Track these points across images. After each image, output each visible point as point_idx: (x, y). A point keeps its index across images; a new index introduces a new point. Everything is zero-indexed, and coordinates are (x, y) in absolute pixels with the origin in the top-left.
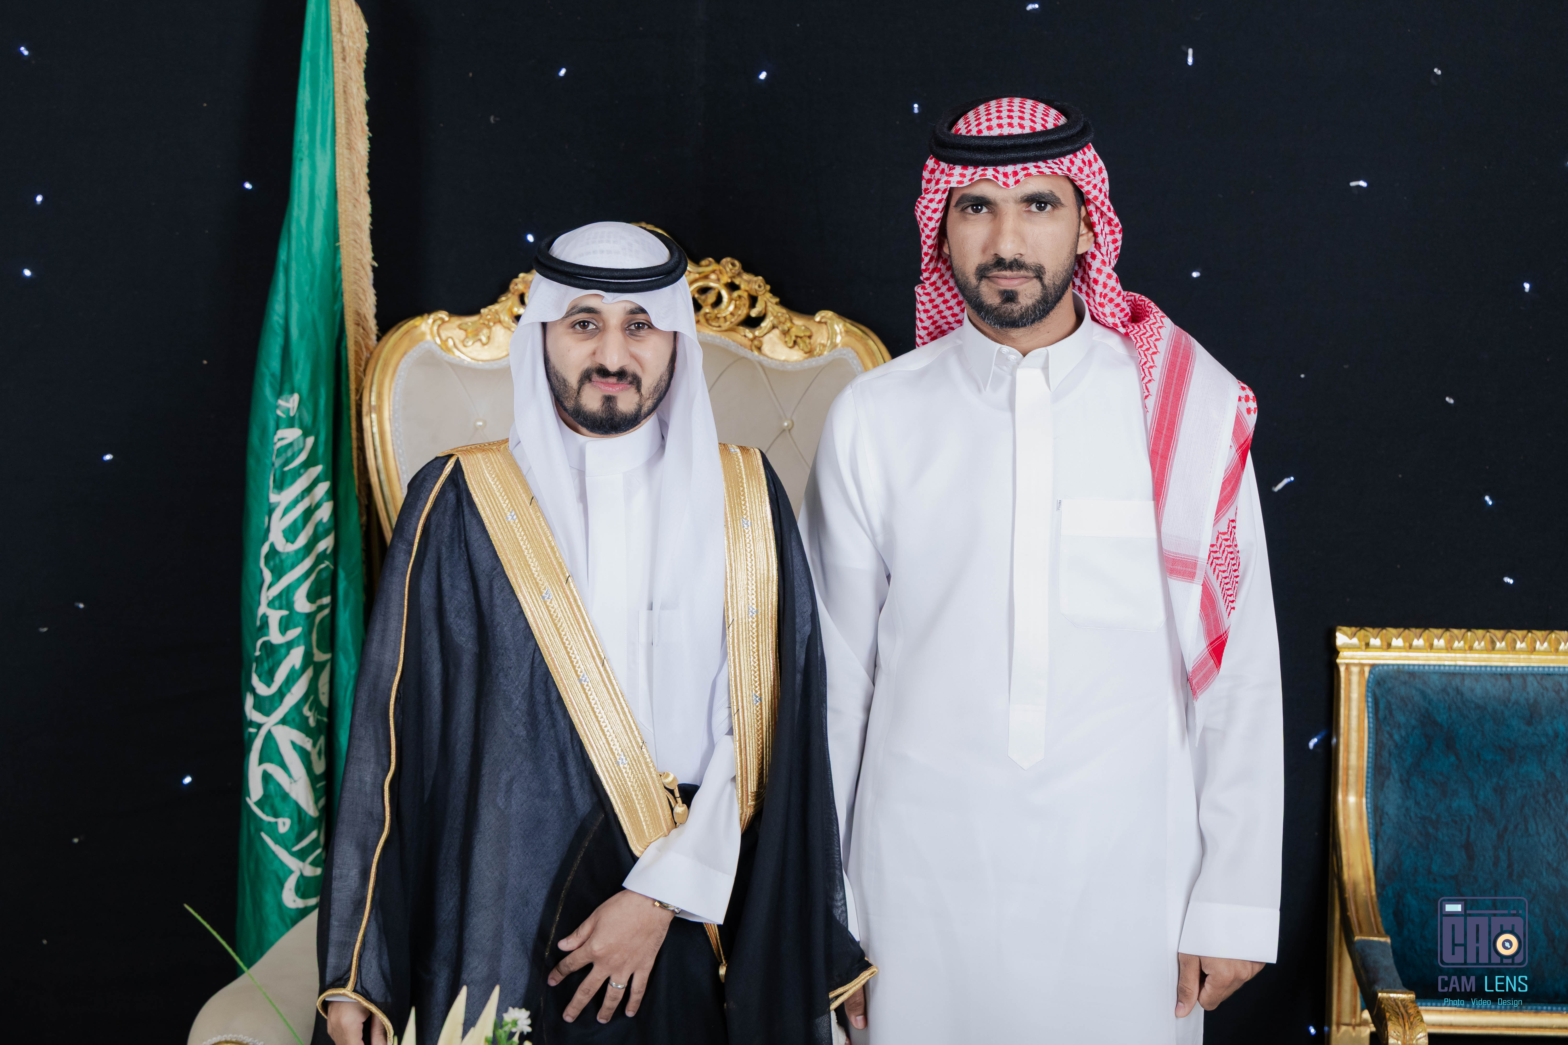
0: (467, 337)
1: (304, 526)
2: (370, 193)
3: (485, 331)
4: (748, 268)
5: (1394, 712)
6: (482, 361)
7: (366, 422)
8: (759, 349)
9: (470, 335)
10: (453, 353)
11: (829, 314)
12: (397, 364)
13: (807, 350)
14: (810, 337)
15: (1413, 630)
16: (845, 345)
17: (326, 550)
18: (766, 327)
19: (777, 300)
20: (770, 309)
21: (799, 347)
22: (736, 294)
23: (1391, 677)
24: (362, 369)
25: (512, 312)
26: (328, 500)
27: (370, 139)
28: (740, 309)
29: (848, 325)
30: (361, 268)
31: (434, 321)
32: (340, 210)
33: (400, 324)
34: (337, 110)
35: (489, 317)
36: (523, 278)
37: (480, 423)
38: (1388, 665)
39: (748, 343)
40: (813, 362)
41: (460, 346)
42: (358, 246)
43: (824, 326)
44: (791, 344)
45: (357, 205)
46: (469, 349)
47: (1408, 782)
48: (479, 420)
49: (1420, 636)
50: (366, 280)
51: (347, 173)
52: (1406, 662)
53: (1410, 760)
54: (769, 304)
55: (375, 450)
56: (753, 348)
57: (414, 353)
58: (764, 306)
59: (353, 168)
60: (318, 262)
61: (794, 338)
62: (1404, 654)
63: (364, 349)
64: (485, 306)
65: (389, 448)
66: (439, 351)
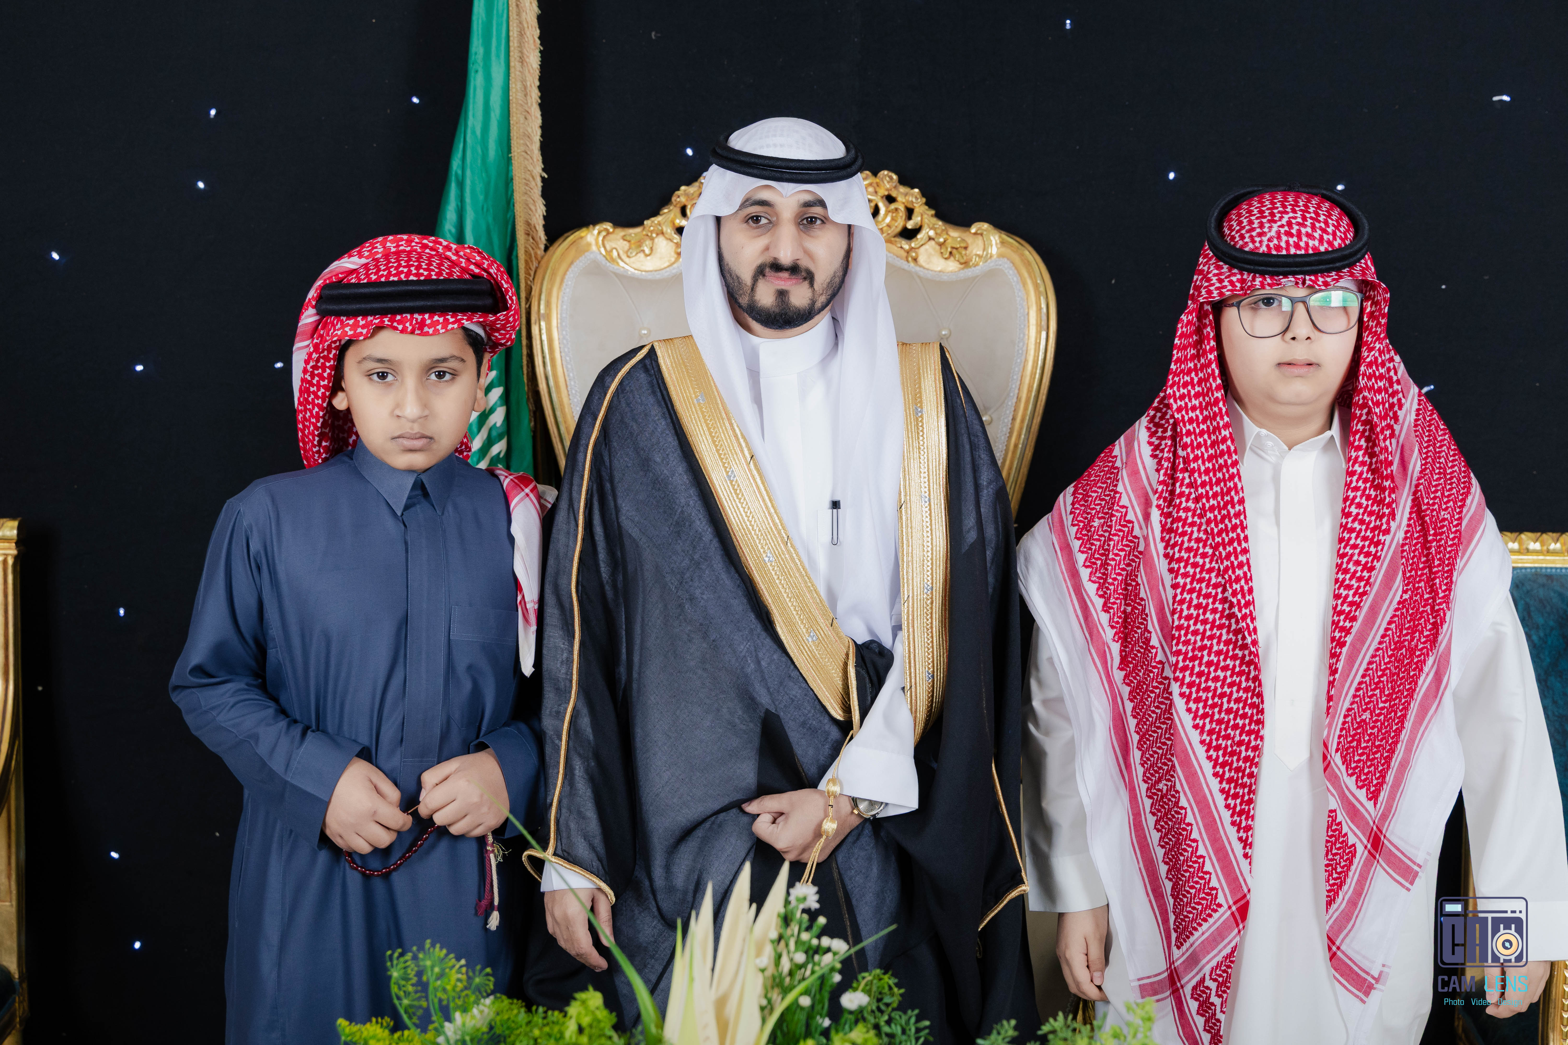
0: (630, 248)
1: (479, 431)
2: (540, 105)
3: (648, 242)
4: (903, 181)
5: (1532, 614)
6: (645, 271)
7: (535, 330)
8: (915, 260)
9: (633, 246)
10: (618, 263)
11: (985, 226)
12: (565, 274)
13: (962, 261)
14: (966, 248)
15: (1550, 534)
16: (1001, 255)
17: (499, 453)
18: (922, 239)
19: (933, 212)
20: (926, 221)
21: (955, 258)
22: (893, 206)
23: (1530, 580)
24: (531, 279)
25: (674, 224)
26: (501, 405)
27: (541, 52)
28: (896, 221)
29: (1004, 237)
30: (531, 179)
31: (599, 233)
32: (512, 122)
33: (566, 235)
34: (511, 23)
35: (652, 228)
36: (685, 191)
37: (646, 332)
38: (1526, 568)
39: (904, 254)
40: (969, 273)
41: (624, 257)
42: (528, 157)
43: (980, 237)
44: (946, 256)
45: (528, 117)
46: (632, 259)
47: (1546, 681)
48: (644, 329)
49: (1558, 540)
50: (536, 191)
51: (519, 85)
52: (1544, 565)
53: (1548, 660)
54: (925, 216)
55: (544, 358)
56: (910, 259)
57: (581, 263)
58: (919, 219)
59: (525, 80)
60: (493, 173)
61: (949, 250)
62: (1541, 557)
63: (534, 259)
64: (648, 218)
65: (557, 355)
66: (604, 261)
